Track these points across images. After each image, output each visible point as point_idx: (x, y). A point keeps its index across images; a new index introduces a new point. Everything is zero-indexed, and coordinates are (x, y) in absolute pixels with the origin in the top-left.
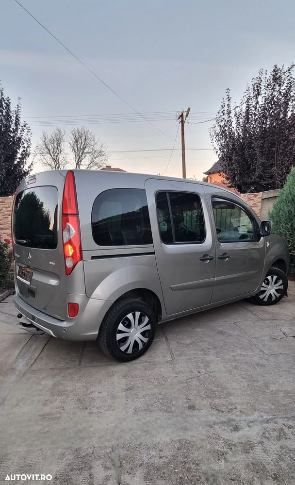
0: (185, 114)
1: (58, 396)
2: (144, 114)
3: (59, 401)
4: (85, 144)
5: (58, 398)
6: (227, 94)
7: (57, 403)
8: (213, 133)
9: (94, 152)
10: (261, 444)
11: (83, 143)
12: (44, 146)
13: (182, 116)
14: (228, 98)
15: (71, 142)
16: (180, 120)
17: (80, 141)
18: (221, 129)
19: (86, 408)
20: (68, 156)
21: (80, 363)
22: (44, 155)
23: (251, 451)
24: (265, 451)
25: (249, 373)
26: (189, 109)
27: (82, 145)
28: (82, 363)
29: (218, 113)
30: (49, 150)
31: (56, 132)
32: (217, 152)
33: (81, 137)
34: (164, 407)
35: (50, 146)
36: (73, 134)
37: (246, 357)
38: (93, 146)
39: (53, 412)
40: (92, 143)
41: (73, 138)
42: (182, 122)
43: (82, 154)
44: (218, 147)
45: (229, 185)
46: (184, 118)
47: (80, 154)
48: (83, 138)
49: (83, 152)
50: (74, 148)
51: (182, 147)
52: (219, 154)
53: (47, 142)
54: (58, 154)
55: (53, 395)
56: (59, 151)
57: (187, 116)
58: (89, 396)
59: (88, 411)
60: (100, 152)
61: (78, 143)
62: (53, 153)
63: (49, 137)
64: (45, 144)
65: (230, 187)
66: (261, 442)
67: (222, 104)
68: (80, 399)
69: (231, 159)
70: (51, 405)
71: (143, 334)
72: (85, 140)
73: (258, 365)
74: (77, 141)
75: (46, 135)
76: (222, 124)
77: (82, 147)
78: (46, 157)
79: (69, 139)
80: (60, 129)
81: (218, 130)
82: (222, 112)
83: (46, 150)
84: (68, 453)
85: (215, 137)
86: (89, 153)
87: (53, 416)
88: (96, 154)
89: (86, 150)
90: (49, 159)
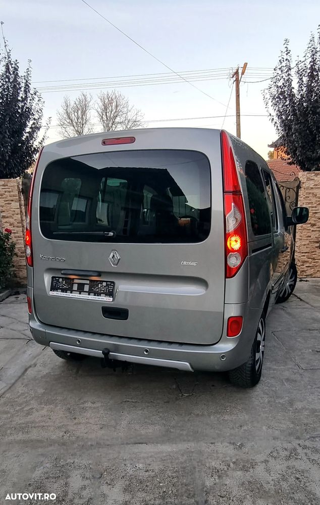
0: (240, 71)
1: (46, 405)
2: (182, 73)
3: (46, 410)
4: (116, 112)
5: (45, 407)
6: (285, 45)
7: (43, 411)
8: (268, 96)
9: (127, 122)
10: (265, 463)
11: (114, 111)
12: (65, 116)
13: (237, 73)
14: (287, 50)
15: (99, 110)
16: (234, 79)
17: (110, 108)
18: (278, 91)
19: (75, 418)
20: (94, 127)
21: (77, 372)
22: (65, 127)
23: (251, 470)
24: (268, 471)
25: (274, 389)
26: (246, 65)
27: (113, 113)
28: (80, 372)
29: (275, 70)
30: (72, 121)
31: (81, 98)
32: (273, 119)
33: (111, 103)
34: (163, 421)
35: (73, 115)
36: (101, 99)
37: (275, 371)
38: (126, 113)
39: (37, 421)
40: (125, 109)
41: (101, 104)
42: (237, 81)
43: (112, 124)
44: (274, 113)
45: (289, 161)
46: (240, 76)
47: (110, 125)
48: (114, 104)
49: (113, 122)
50: (102, 118)
51: (237, 113)
52: (276, 123)
53: (70, 110)
54: (83, 124)
55: (41, 404)
56: (84, 121)
57: (243, 73)
58: (81, 406)
59: (76, 421)
60: (135, 121)
61: (108, 110)
62: (76, 123)
63: (72, 104)
64: (67, 112)
65: (290, 164)
66: (266, 461)
67: (280, 58)
68: (69, 409)
69: (290, 129)
70: (37, 413)
72: (117, 106)
73: (288, 380)
74: (106, 108)
75: (68, 102)
76: (280, 84)
77: (112, 115)
78: (68, 129)
79: (96, 106)
80: (85, 94)
81: (274, 91)
82: (280, 69)
83: (68, 121)
84: (47, 462)
85: (270, 100)
86: (120, 123)
87: (37, 425)
88: (130, 124)
89: (118, 119)
90: (71, 132)
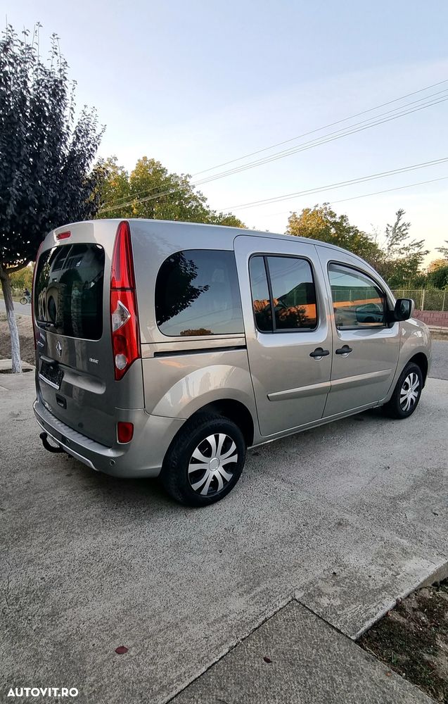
71: (226, 467)
